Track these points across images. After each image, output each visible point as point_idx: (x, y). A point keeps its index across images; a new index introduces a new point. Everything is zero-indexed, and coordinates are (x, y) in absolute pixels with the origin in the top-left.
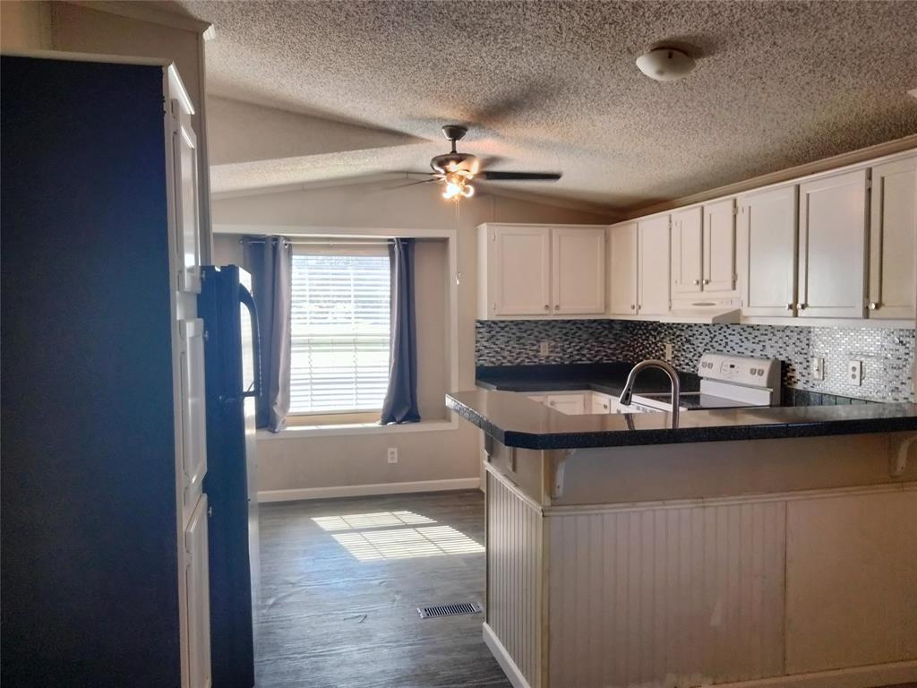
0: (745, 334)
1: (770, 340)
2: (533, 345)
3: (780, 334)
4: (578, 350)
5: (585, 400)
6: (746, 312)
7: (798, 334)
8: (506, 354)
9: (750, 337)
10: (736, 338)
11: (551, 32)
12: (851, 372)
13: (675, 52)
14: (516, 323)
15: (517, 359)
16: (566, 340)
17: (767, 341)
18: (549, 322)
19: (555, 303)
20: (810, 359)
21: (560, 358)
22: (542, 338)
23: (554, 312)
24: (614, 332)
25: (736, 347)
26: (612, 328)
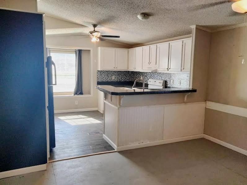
0: (158, 75)
1: (163, 76)
2: (111, 77)
4: (121, 78)
6: (158, 70)
7: (169, 75)
8: (104, 78)
10: (156, 76)
11: (120, 9)
12: (178, 83)
13: (145, 15)
14: (107, 71)
15: (107, 80)
16: (118, 76)
18: (114, 71)
19: (116, 67)
20: (171, 80)
21: (117, 80)
22: (113, 75)
23: (116, 69)
26: (129, 73)
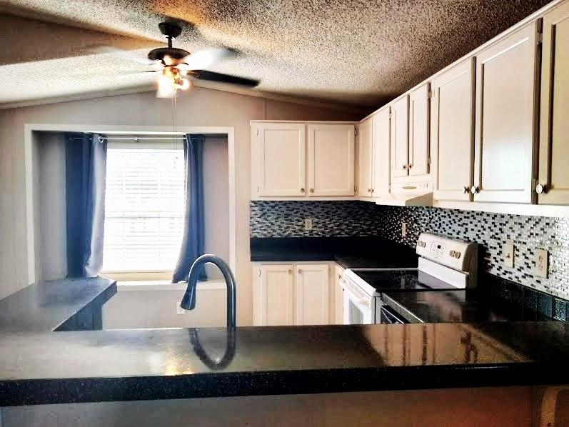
0: (453, 217)
1: (471, 223)
2: (299, 221)
3: (478, 218)
4: (338, 226)
5: (329, 269)
6: (436, 196)
7: (493, 218)
8: (276, 228)
9: (457, 219)
10: (447, 220)
12: (538, 263)
14: (285, 203)
15: (285, 232)
16: (327, 218)
17: (469, 224)
19: (310, 186)
20: (502, 245)
21: (323, 232)
22: (307, 216)
23: (310, 194)
24: (370, 211)
25: (447, 228)
